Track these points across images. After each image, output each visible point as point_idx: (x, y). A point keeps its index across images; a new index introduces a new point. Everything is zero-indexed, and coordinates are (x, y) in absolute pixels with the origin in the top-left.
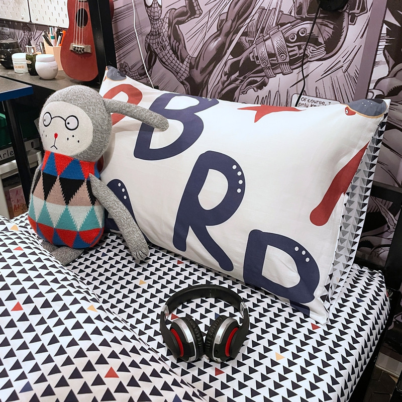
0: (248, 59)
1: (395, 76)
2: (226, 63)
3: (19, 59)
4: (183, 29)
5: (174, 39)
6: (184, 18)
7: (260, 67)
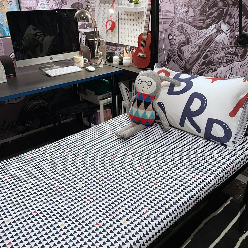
0: (210, 60)
2: (200, 62)
4: (184, 48)
5: (180, 52)
6: (184, 44)
7: (214, 64)
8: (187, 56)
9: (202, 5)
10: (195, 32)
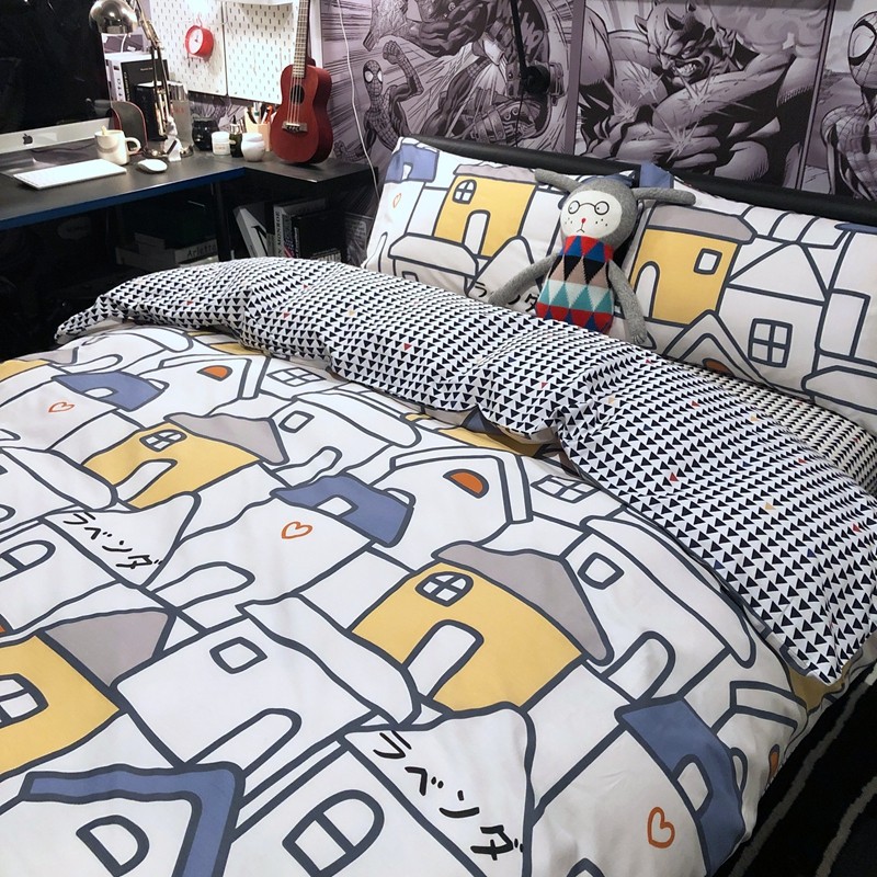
0: (469, 135)
1: (592, 151)
3: (220, 140)
4: (405, 105)
5: (395, 115)
6: (405, 95)
10: (428, 64)
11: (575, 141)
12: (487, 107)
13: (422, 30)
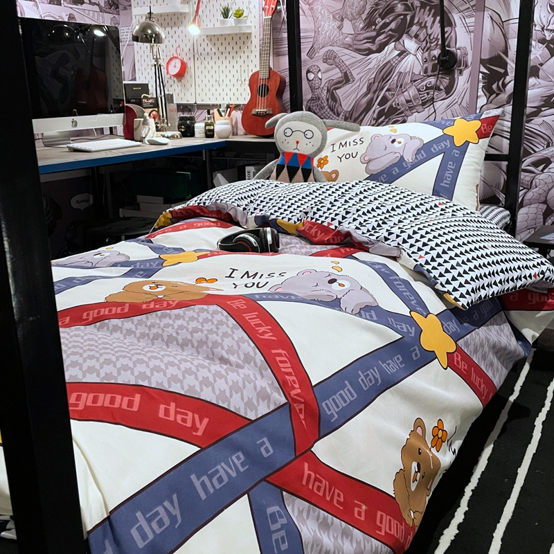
0: (391, 106)
1: (491, 103)
2: (374, 112)
5: (332, 100)
6: (339, 85)
7: (400, 111)
8: (348, 105)
9: (366, 12)
10: (359, 61)
11: (477, 97)
12: (406, 84)
13: (354, 40)
